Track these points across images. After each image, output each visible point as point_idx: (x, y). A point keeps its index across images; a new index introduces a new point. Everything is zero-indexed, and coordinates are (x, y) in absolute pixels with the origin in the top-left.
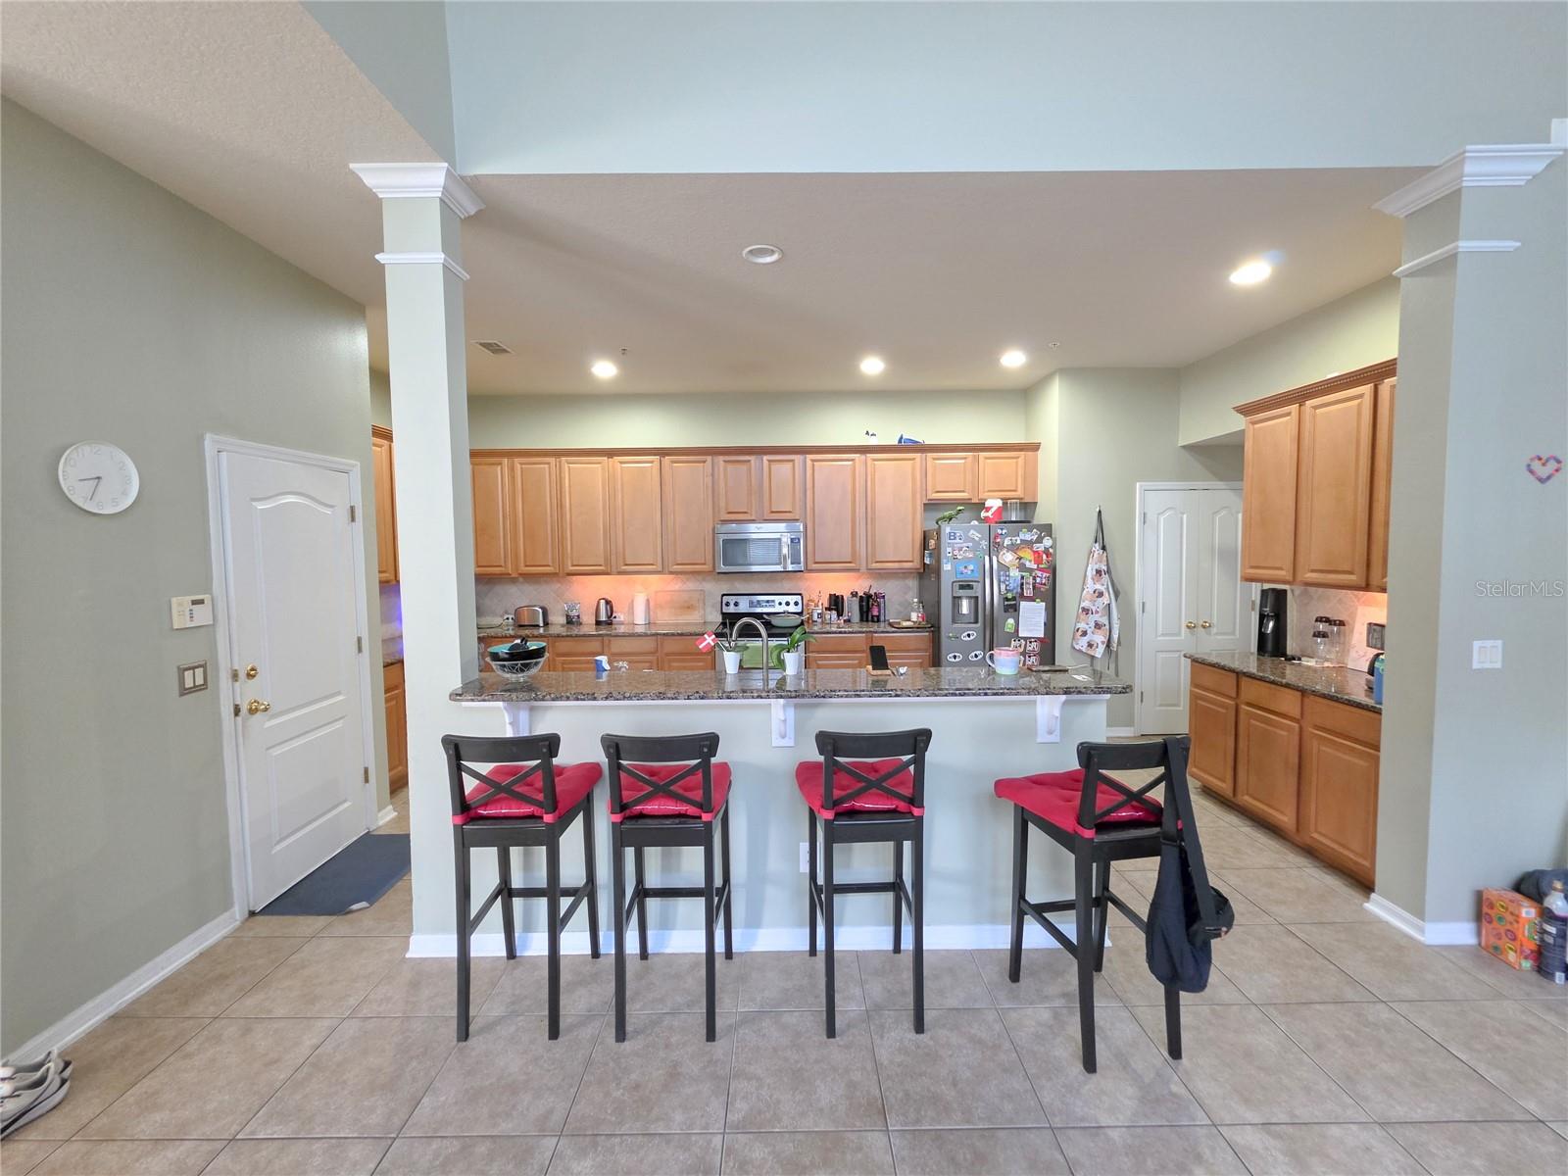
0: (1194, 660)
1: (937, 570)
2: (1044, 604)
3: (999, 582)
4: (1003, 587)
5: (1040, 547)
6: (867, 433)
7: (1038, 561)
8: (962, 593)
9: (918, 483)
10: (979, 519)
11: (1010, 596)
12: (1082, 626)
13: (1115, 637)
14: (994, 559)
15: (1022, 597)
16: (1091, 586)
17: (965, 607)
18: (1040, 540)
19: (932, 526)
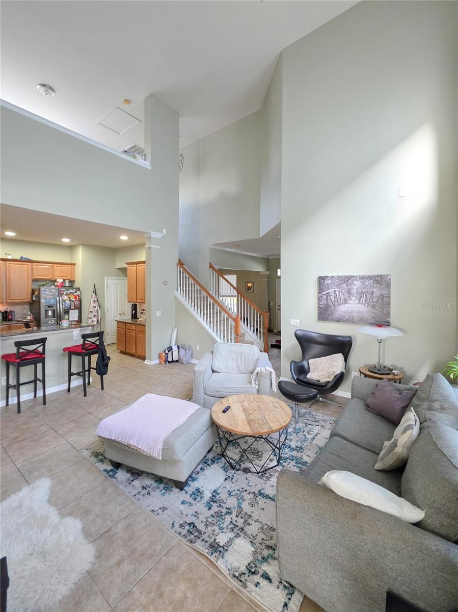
0: (118, 321)
1: (39, 302)
2: (78, 311)
3: (62, 305)
4: (64, 306)
5: (76, 294)
6: (6, 254)
7: (76, 298)
8: (48, 309)
9: (30, 273)
10: (54, 285)
11: (66, 309)
12: (90, 316)
13: (99, 318)
14: (61, 298)
15: (70, 309)
16: (92, 305)
17: (50, 313)
18: (76, 292)
19: (36, 287)
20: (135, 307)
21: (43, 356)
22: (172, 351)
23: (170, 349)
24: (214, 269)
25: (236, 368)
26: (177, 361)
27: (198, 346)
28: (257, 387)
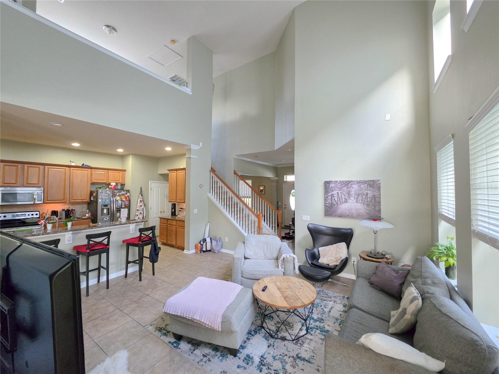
0: (160, 218)
1: (96, 202)
2: (127, 209)
4: (116, 205)
5: (126, 195)
6: (71, 161)
7: (126, 198)
8: (104, 207)
9: (89, 178)
10: (108, 187)
11: (118, 207)
12: (137, 214)
13: (145, 215)
14: (114, 198)
15: (122, 208)
16: (139, 204)
17: (105, 211)
18: (126, 194)
19: (94, 189)
20: (174, 206)
21: (108, 247)
22: (206, 243)
23: (205, 240)
24: (237, 175)
25: (263, 255)
26: (210, 251)
27: (227, 238)
28: (283, 270)
